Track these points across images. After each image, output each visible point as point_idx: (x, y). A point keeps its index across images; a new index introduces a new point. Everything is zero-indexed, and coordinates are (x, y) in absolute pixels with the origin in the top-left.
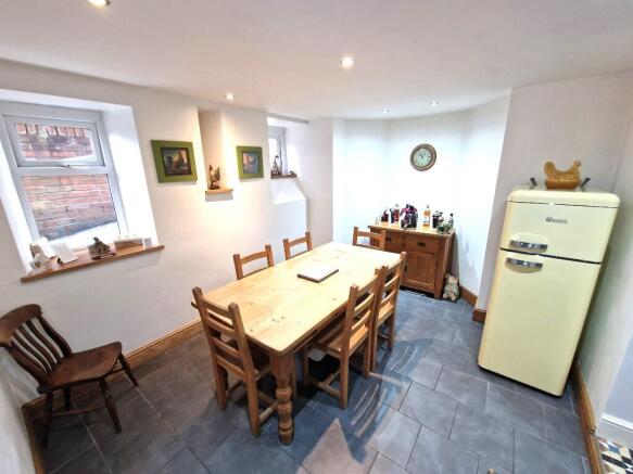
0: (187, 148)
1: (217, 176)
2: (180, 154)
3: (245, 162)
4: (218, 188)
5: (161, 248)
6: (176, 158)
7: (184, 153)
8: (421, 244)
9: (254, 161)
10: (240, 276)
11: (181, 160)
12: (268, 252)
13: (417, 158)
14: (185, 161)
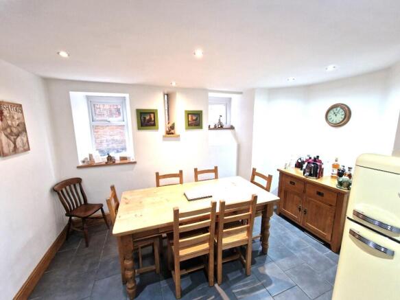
0: (154, 112)
1: (172, 127)
2: (150, 116)
3: (190, 119)
4: (172, 134)
5: (135, 163)
6: (148, 118)
7: (152, 115)
8: (319, 193)
9: (197, 119)
10: (158, 185)
11: (151, 118)
12: (180, 175)
13: (331, 115)
14: (153, 119)
